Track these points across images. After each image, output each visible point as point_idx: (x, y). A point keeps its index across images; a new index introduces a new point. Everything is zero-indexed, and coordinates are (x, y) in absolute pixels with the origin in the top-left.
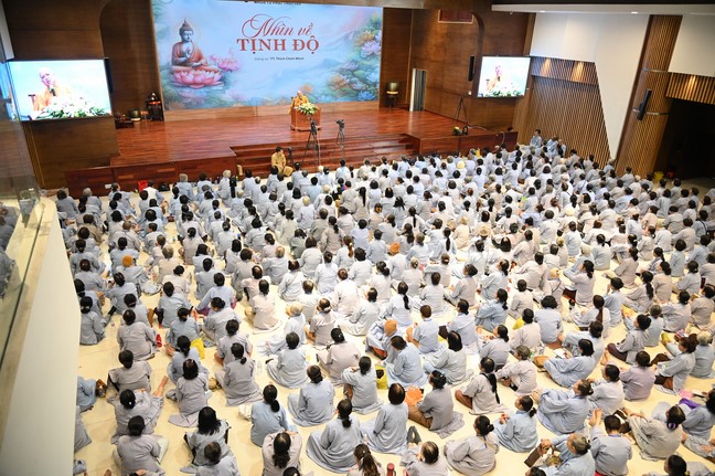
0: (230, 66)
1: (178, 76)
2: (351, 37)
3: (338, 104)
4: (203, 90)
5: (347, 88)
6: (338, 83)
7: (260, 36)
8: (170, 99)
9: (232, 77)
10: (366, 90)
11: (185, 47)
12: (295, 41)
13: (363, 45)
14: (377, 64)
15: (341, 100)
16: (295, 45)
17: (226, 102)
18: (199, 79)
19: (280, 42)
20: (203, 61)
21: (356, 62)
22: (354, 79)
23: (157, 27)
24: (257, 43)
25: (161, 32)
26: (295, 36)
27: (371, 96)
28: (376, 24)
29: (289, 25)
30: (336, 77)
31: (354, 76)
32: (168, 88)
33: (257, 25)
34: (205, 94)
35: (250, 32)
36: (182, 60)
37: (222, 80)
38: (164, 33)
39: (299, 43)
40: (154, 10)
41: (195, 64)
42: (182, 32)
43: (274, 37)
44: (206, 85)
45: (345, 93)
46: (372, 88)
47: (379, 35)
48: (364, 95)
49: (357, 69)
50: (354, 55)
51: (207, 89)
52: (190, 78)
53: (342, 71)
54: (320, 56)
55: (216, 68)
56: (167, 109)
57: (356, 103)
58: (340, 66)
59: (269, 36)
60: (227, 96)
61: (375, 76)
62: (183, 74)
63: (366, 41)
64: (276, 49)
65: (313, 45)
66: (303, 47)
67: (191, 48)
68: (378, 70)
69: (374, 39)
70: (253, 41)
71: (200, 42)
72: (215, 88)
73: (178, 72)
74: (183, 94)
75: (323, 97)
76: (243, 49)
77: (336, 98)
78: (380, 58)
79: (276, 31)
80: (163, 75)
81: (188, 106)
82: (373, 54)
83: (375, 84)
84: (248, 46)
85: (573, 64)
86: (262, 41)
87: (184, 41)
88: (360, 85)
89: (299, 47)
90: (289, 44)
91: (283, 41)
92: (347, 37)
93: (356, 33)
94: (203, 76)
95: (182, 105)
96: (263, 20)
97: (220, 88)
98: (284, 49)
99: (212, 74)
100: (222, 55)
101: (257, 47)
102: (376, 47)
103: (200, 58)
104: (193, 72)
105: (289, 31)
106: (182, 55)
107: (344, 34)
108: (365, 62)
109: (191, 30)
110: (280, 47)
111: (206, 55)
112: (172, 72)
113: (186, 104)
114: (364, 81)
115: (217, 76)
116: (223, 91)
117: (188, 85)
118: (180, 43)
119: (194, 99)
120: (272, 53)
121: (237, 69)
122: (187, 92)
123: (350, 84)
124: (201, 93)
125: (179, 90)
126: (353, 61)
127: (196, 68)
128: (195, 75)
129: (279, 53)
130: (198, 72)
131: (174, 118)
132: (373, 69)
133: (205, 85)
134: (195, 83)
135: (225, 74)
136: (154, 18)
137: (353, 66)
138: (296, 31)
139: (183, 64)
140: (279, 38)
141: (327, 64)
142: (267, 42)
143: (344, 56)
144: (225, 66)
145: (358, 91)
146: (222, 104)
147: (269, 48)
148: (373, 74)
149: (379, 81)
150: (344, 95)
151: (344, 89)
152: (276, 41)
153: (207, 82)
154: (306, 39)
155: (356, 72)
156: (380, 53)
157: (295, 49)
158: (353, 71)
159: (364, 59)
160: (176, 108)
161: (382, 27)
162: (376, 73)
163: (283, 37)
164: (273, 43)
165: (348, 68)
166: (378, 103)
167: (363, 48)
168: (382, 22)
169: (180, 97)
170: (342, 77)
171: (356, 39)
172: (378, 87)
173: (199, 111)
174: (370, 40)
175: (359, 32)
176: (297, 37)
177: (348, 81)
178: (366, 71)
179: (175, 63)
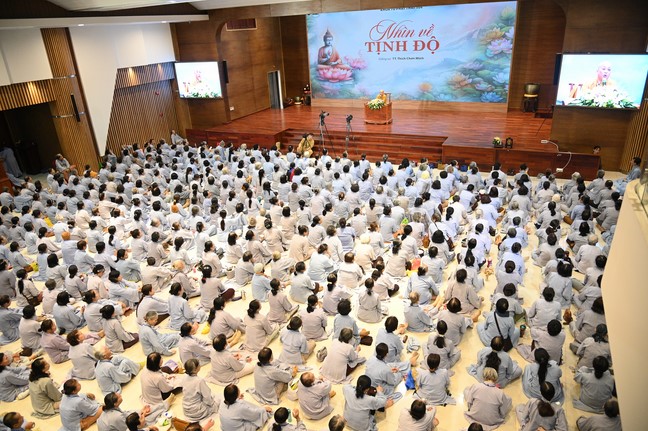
0: (359, 65)
1: (321, 72)
2: (475, 36)
3: (459, 103)
4: (338, 84)
5: (469, 88)
6: (459, 83)
7: (385, 39)
8: (316, 90)
9: (360, 74)
10: (492, 91)
11: (327, 50)
12: (416, 42)
13: (490, 43)
14: (507, 64)
15: (461, 99)
16: (416, 46)
17: (355, 95)
18: (336, 75)
19: (401, 44)
20: (339, 61)
21: (481, 61)
22: (477, 79)
23: (310, 36)
24: (382, 45)
26: (416, 37)
27: (497, 98)
28: (507, 21)
29: (410, 28)
30: (457, 76)
31: (478, 76)
32: (314, 81)
33: (382, 29)
34: (339, 87)
35: (376, 36)
36: (325, 60)
37: (353, 76)
38: (313, 39)
39: (420, 44)
40: (308, 24)
41: (333, 63)
42: (325, 39)
43: (397, 39)
44: (340, 80)
45: (467, 93)
46: (499, 89)
47: (511, 32)
48: (489, 96)
49: (481, 69)
50: (478, 54)
51: (341, 84)
52: (329, 74)
53: (465, 71)
54: (440, 56)
55: (348, 66)
56: (313, 97)
57: (479, 104)
58: (460, 66)
59: (392, 39)
60: (356, 90)
61: (504, 77)
63: (494, 39)
64: (398, 50)
65: (433, 45)
66: (423, 47)
67: (331, 51)
68: (508, 70)
69: (504, 36)
70: (378, 43)
71: (339, 46)
72: (347, 83)
73: (322, 69)
74: (325, 87)
75: (442, 96)
76: (370, 51)
77: (457, 98)
78: (510, 57)
79: (399, 34)
80: (312, 70)
81: (328, 96)
83: (503, 85)
84: (374, 48)
86: (385, 43)
87: (327, 46)
88: (484, 86)
89: (419, 48)
90: (410, 46)
91: (405, 43)
92: (470, 36)
93: (482, 31)
94: (339, 72)
95: (323, 95)
96: (386, 25)
97: (351, 83)
98: (405, 50)
99: (345, 72)
100: (353, 55)
101: (382, 49)
102: (507, 46)
103: (337, 59)
105: (411, 33)
106: (325, 56)
107: (467, 33)
108: (492, 62)
109: (331, 36)
110: (401, 48)
111: (341, 56)
113: (326, 94)
114: (490, 81)
115: (349, 73)
116: (353, 86)
117: (328, 80)
118: (324, 47)
119: (332, 91)
120: (394, 53)
121: (365, 68)
122: (327, 85)
123: (472, 84)
124: (336, 86)
125: (321, 83)
126: (477, 60)
127: (334, 66)
128: (333, 72)
129: (401, 54)
130: (336, 70)
131: (317, 105)
132: (500, 69)
134: (333, 79)
135: (355, 71)
136: (308, 30)
137: (477, 66)
138: (417, 33)
139: (325, 63)
140: (401, 40)
141: (447, 63)
142: (390, 44)
143: (467, 56)
144: (355, 65)
145: (482, 91)
146: (352, 97)
147: (391, 49)
148: (501, 75)
149: (508, 82)
150: (465, 95)
151: (465, 88)
152: (398, 43)
153: (342, 77)
154: (426, 40)
155: (480, 72)
156: (511, 51)
157: (416, 49)
158: (476, 72)
159: (491, 58)
160: (319, 97)
161: (515, 23)
162: (505, 73)
163: (405, 39)
164: (395, 44)
165: (472, 67)
166: (506, 106)
167: (490, 47)
168: (515, 18)
169: (322, 89)
170: (463, 76)
171: (481, 38)
172: (507, 88)
173: (335, 100)
174: (499, 38)
175: (485, 30)
176: (418, 39)
177: (471, 80)
178: (492, 71)
179: (320, 63)
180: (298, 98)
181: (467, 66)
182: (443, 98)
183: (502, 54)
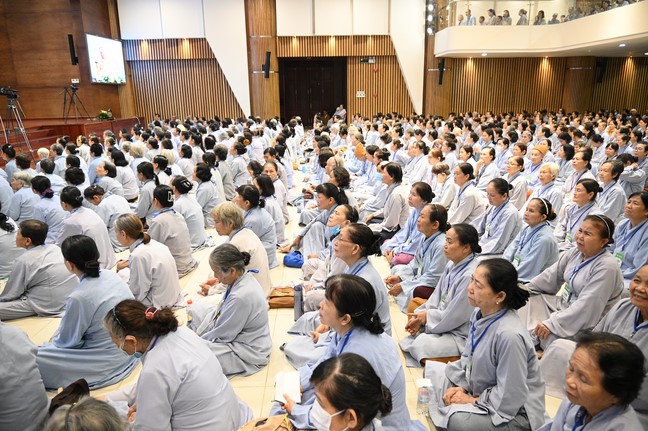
85: (177, 42)
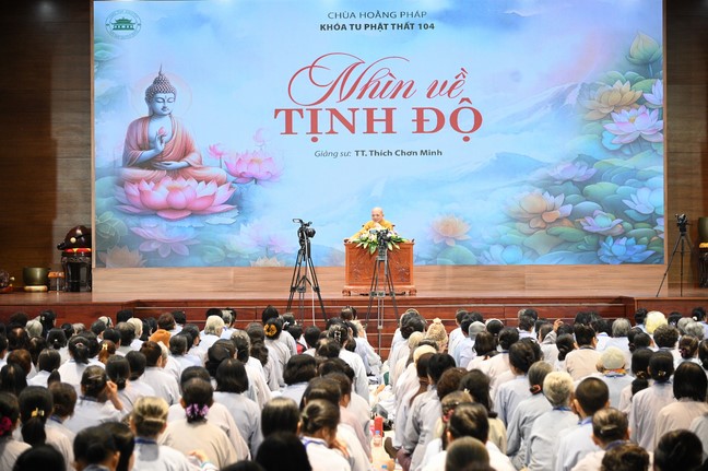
0: (254, 170)
1: (133, 190)
2: (571, 99)
3: (540, 269)
4: (186, 224)
5: (566, 229)
6: (539, 215)
7: (332, 102)
8: (111, 243)
9: (257, 195)
10: (624, 234)
11: (154, 128)
12: (420, 111)
13: (609, 117)
14: (655, 167)
15: (548, 258)
16: (420, 120)
17: (239, 256)
18: (180, 199)
19: (380, 114)
20: (192, 159)
21: (591, 161)
22: (587, 205)
23: (100, 86)
24: (324, 119)
25: (104, 97)
26: (419, 99)
27: (640, 251)
28: (644, 67)
29: (403, 74)
30: (532, 199)
31: (586, 196)
32: (109, 216)
33: (325, 76)
34: (191, 233)
35: (306, 93)
36: (145, 156)
37: (235, 201)
38: (113, 98)
39: (428, 114)
41: (175, 164)
42: (151, 96)
43: (366, 102)
45: (563, 242)
46: (642, 229)
47: (657, 91)
48: (619, 248)
49: (593, 180)
50: (580, 143)
51: (196, 222)
52: (159, 195)
53: (549, 185)
54: (486, 146)
55: (222, 173)
56: (101, 264)
57: (596, 270)
58: (542, 172)
59: (353, 102)
60: (243, 239)
61: (652, 198)
62: (146, 187)
63: (617, 107)
64: (370, 130)
65: (466, 120)
66: (440, 126)
67: (168, 130)
68: (660, 181)
69: (641, 101)
70: (314, 113)
71: (188, 117)
72: (215, 220)
73: (135, 181)
74: (143, 232)
75: (497, 251)
76: (289, 130)
78: (662, 150)
79: (372, 90)
80: (101, 185)
81: (150, 260)
82: (640, 140)
83: (651, 220)
84: (301, 124)
86: (334, 112)
87: (154, 114)
88: (603, 222)
89: (427, 127)
90: (404, 119)
91: (389, 112)
92: (559, 99)
93: (587, 88)
94: (189, 191)
95: (135, 256)
96: (336, 68)
97: (228, 219)
98: (389, 129)
99: (210, 188)
100: (238, 144)
101: (323, 125)
102: (648, 123)
103: (186, 151)
104: (169, 182)
105: (406, 90)
106: (147, 144)
107: (551, 92)
108: (617, 162)
109: (171, 90)
110: (379, 127)
111: (200, 145)
112: (121, 183)
113: (145, 255)
114: (617, 209)
115: (223, 193)
116: (234, 228)
117: (153, 211)
118: (145, 120)
119: (164, 244)
120: (361, 139)
121: (272, 177)
122: (152, 228)
123: (574, 217)
124: (182, 229)
125: (132, 221)
126: (580, 158)
127: (176, 173)
128: (173, 190)
129: (379, 140)
130: (180, 183)
132: (642, 180)
133: (194, 212)
134: (170, 208)
135: (242, 188)
136: (95, 68)
137: (581, 173)
138: (422, 88)
139: (148, 164)
140: (379, 104)
141: (506, 166)
142: (348, 116)
143: (555, 148)
144: (243, 169)
145: (601, 237)
146: (230, 259)
147: (352, 129)
148: (643, 194)
149: (662, 211)
150: (557, 246)
151: (558, 229)
152: (370, 112)
153: (199, 204)
154: (447, 106)
155: (588, 187)
156: (661, 137)
157: (420, 129)
158: (581, 185)
159: (616, 153)
160: (124, 263)
161: (662, 72)
162: (652, 189)
163: (389, 103)
164: (361, 117)
165: (568, 176)
166: (662, 269)
167: (610, 126)
168: (663, 61)
169: (134, 240)
170: (549, 200)
171: (588, 104)
172: (661, 225)
173: (176, 273)
174: (629, 106)
175: (593, 86)
176: (424, 102)
177: (568, 209)
178: (622, 184)
179: (130, 162)
180: (38, 272)
181: (557, 172)
182: (498, 255)
183: (639, 142)
